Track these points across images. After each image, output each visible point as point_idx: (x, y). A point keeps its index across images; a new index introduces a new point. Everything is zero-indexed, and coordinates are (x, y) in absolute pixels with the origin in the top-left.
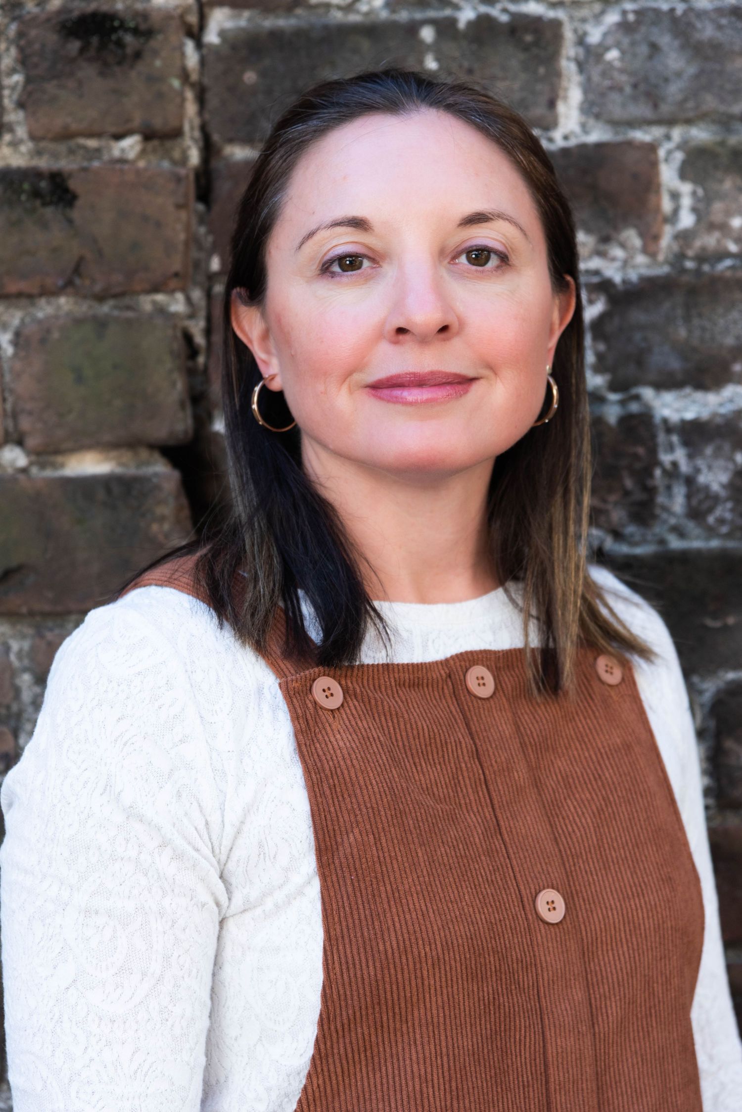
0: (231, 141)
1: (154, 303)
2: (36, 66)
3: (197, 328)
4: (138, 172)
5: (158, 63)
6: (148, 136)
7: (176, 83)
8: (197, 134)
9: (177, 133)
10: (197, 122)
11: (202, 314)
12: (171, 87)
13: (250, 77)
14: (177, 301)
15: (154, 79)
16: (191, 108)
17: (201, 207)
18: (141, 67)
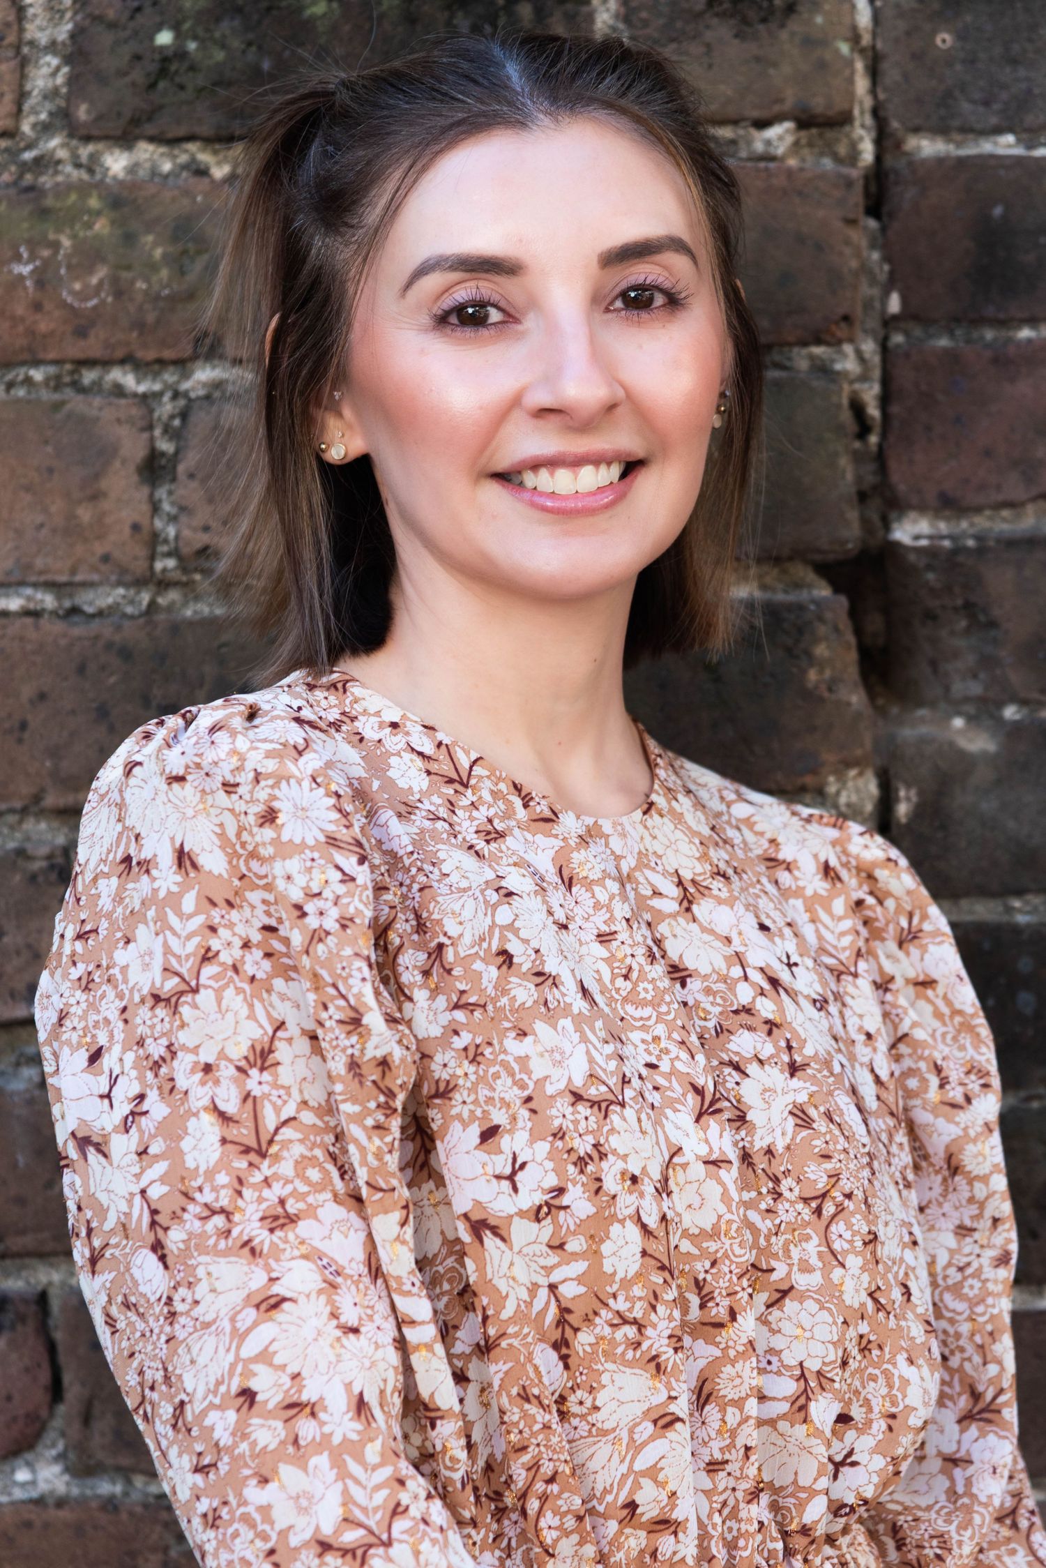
0: (916, 130)
1: (812, 358)
2: (646, 23)
3: (870, 394)
4: (790, 173)
5: (819, 20)
6: (805, 122)
7: (844, 48)
8: (869, 120)
9: (843, 120)
10: (868, 102)
11: (877, 373)
12: (837, 51)
13: (944, 39)
14: (845, 356)
15: (810, 43)
16: (862, 84)
17: (872, 223)
18: (794, 25)
